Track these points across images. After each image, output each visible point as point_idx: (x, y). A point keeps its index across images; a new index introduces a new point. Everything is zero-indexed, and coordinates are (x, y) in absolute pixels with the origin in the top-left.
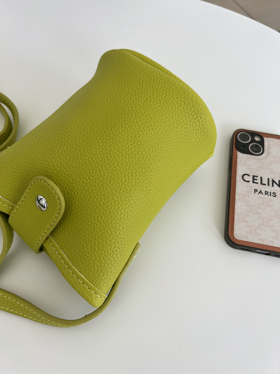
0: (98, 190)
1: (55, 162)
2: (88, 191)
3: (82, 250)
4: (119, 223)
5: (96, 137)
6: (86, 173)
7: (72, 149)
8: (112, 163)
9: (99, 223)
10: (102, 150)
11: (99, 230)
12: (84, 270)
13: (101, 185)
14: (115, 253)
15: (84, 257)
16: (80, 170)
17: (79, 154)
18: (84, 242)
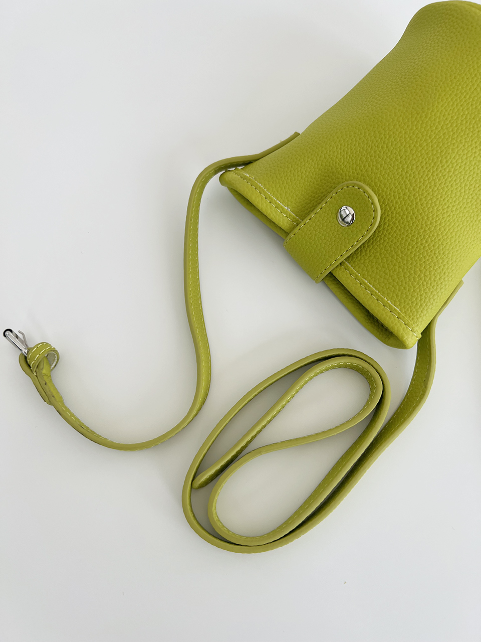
0: (425, 205)
1: (369, 166)
2: (411, 206)
3: (397, 279)
4: (448, 249)
5: (429, 135)
6: (410, 183)
7: (394, 150)
8: (447, 171)
9: (422, 247)
10: (435, 152)
11: (421, 256)
12: (398, 302)
13: (429, 198)
14: (439, 286)
15: (399, 287)
16: (402, 178)
17: (404, 157)
18: (401, 270)
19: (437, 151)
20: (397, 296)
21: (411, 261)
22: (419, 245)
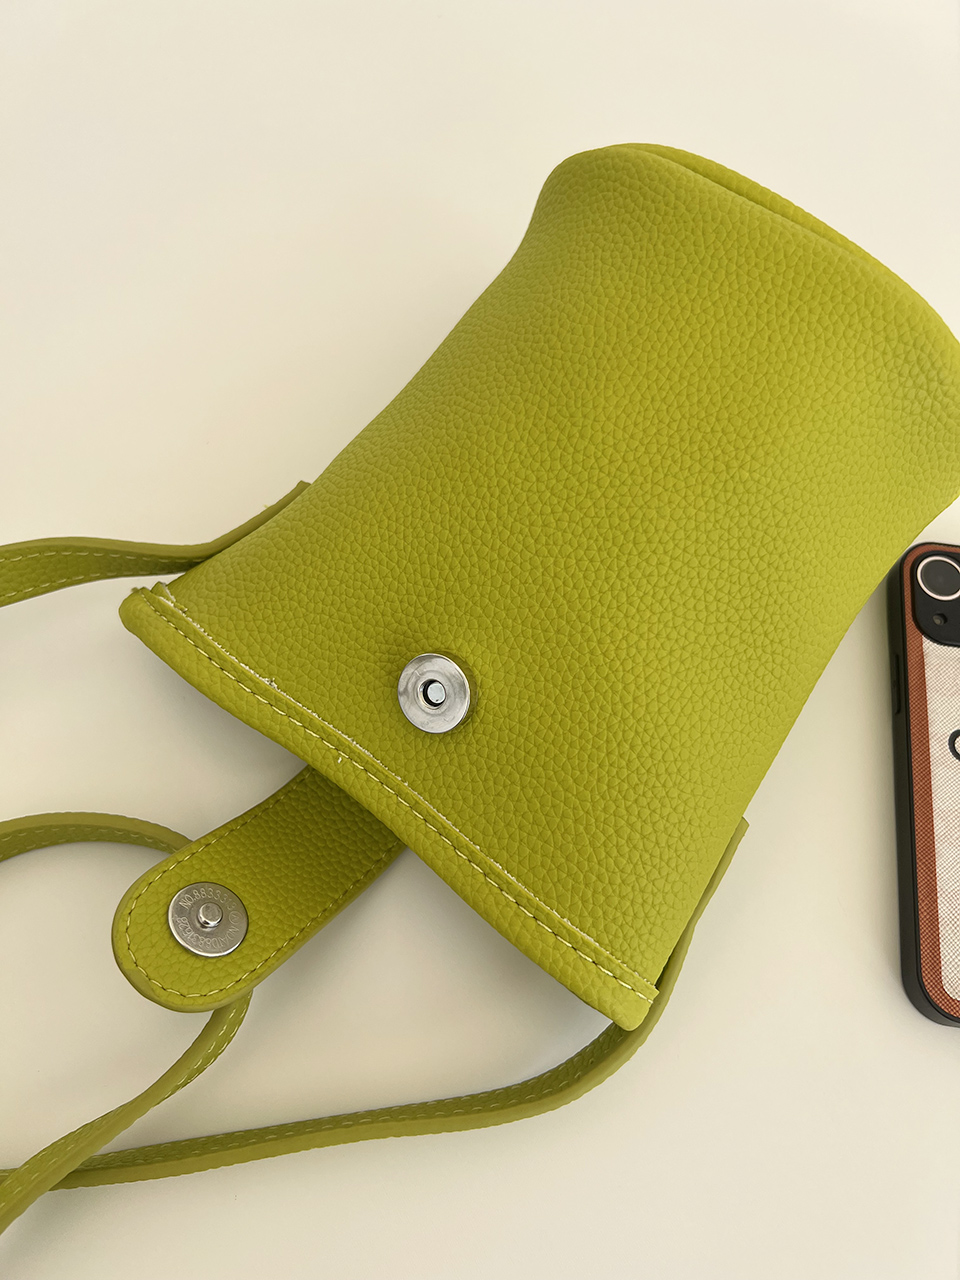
0: (612, 654)
1: (463, 567)
2: (579, 660)
3: (577, 854)
4: (689, 759)
5: (595, 480)
6: (568, 602)
7: (518, 523)
8: (654, 563)
9: (624, 763)
10: (617, 521)
11: (626, 786)
12: (590, 920)
13: (621, 636)
14: (683, 857)
15: (585, 876)
16: (548, 591)
18: (581, 828)
19: (620, 518)
20: (584, 901)
21: (603, 803)
22: (614, 758)
